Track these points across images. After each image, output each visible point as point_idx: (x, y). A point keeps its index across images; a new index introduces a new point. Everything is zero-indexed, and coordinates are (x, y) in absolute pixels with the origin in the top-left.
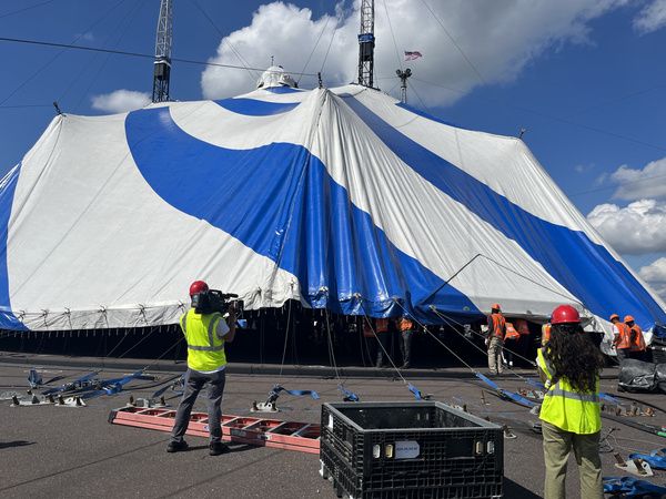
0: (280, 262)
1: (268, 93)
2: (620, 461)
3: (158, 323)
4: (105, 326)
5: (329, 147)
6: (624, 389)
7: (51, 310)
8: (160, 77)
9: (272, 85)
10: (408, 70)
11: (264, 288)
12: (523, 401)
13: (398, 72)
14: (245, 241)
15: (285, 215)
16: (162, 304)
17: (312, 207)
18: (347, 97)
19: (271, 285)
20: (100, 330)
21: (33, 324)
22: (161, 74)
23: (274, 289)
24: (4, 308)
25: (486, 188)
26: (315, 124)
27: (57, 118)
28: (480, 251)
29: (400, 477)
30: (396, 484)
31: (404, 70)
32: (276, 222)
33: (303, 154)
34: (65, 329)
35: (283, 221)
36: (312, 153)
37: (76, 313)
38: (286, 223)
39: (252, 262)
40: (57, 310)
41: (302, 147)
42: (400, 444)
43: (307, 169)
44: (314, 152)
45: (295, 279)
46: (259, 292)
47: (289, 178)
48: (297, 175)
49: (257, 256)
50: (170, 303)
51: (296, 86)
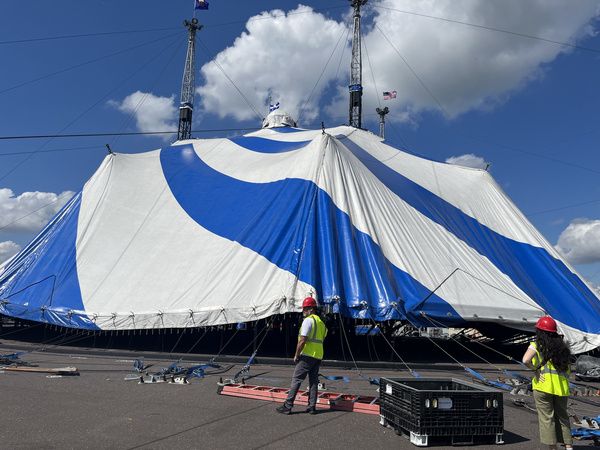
0: (300, 276)
1: (273, 132)
2: (577, 421)
3: (204, 324)
4: (162, 327)
5: (332, 182)
6: (580, 379)
7: (119, 313)
8: (184, 120)
9: (276, 125)
10: (386, 109)
11: (289, 296)
12: (504, 387)
13: (378, 110)
14: (270, 257)
15: (300, 237)
16: (207, 309)
17: (322, 231)
18: (342, 138)
19: (293, 295)
20: (157, 330)
21: (104, 325)
22: (185, 117)
23: (296, 298)
24: (81, 312)
25: (458, 212)
26: (321, 163)
27: (108, 157)
28: (459, 266)
29: (442, 420)
30: (440, 424)
31: (382, 108)
32: (293, 243)
33: (312, 187)
34: (129, 328)
35: (299, 243)
36: (319, 186)
37: (139, 316)
38: (302, 243)
39: (276, 275)
40: (123, 313)
41: (311, 182)
42: (440, 400)
43: (316, 199)
44: (321, 185)
45: (314, 290)
46: (285, 300)
47: (302, 207)
48: (308, 205)
49: (280, 270)
50: (214, 308)
51: (295, 126)
